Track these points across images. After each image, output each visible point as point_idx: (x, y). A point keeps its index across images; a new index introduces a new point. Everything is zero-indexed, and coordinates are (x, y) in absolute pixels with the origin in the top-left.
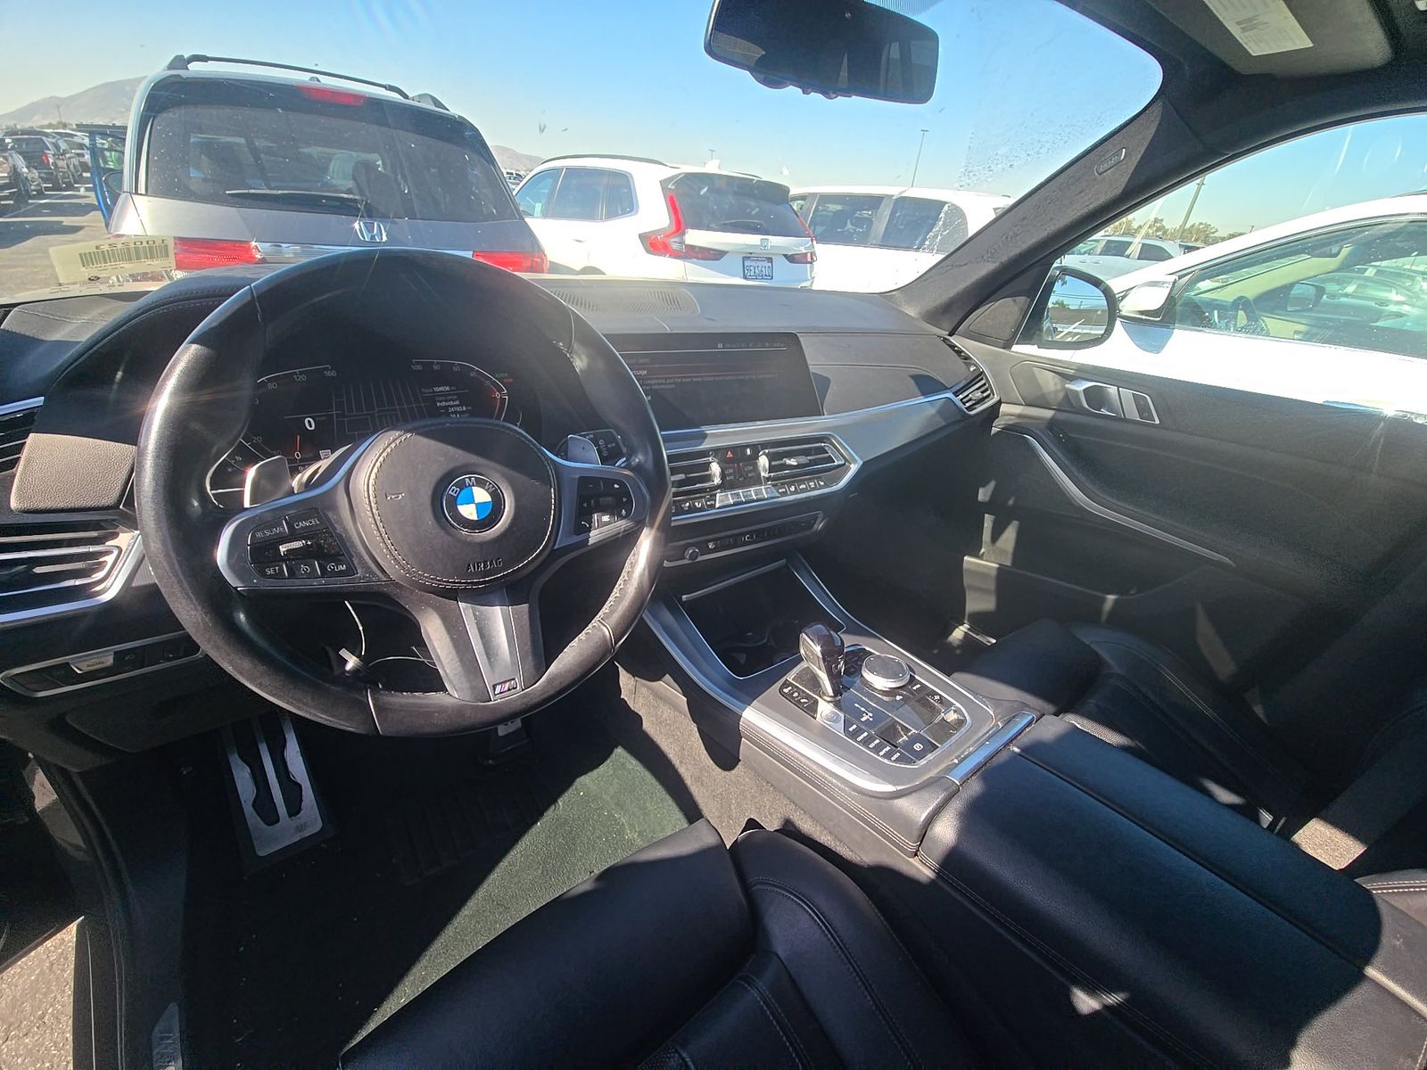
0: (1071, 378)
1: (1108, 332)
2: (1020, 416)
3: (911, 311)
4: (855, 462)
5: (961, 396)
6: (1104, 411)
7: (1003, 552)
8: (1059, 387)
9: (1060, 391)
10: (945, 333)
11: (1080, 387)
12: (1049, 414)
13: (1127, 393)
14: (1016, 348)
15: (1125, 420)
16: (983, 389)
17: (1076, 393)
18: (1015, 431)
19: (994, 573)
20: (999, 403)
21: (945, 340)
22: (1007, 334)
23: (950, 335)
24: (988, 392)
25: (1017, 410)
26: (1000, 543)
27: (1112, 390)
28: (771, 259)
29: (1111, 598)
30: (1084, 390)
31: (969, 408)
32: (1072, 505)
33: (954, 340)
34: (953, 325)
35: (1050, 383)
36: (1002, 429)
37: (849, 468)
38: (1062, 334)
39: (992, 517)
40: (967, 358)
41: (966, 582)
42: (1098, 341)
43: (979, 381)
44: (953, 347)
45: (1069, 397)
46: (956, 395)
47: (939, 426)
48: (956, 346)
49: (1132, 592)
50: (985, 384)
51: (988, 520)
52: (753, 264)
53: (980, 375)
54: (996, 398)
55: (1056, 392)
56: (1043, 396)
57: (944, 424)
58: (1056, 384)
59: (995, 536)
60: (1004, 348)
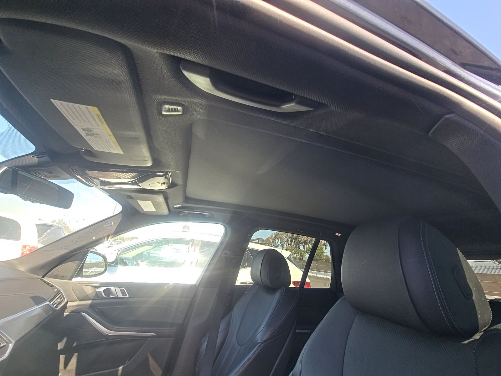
0: (98, 287)
1: (105, 270)
2: (77, 306)
3: (22, 269)
4: (11, 342)
5: (52, 303)
6: (111, 296)
8: (93, 291)
9: (94, 292)
10: (40, 277)
11: (101, 289)
12: (89, 302)
13: (118, 289)
14: (75, 279)
15: (118, 298)
16: (60, 298)
17: (100, 292)
18: (76, 312)
20: (67, 302)
21: (41, 280)
22: (70, 275)
23: (43, 277)
24: (62, 299)
25: (75, 303)
27: (113, 289)
29: (121, 368)
30: (103, 291)
31: (56, 307)
32: (103, 335)
33: (45, 279)
35: (89, 291)
36: (70, 313)
37: (8, 347)
38: (89, 272)
39: (64, 356)
40: (52, 286)
42: (103, 273)
43: (58, 295)
44: (45, 282)
45: (98, 294)
46: (50, 302)
47: (45, 317)
48: (47, 282)
49: (127, 362)
50: (60, 296)
51: (62, 358)
53: (59, 292)
54: (66, 300)
55: (92, 293)
56: (87, 295)
57: (46, 316)
58: (92, 290)
59: (66, 364)
60: (69, 280)
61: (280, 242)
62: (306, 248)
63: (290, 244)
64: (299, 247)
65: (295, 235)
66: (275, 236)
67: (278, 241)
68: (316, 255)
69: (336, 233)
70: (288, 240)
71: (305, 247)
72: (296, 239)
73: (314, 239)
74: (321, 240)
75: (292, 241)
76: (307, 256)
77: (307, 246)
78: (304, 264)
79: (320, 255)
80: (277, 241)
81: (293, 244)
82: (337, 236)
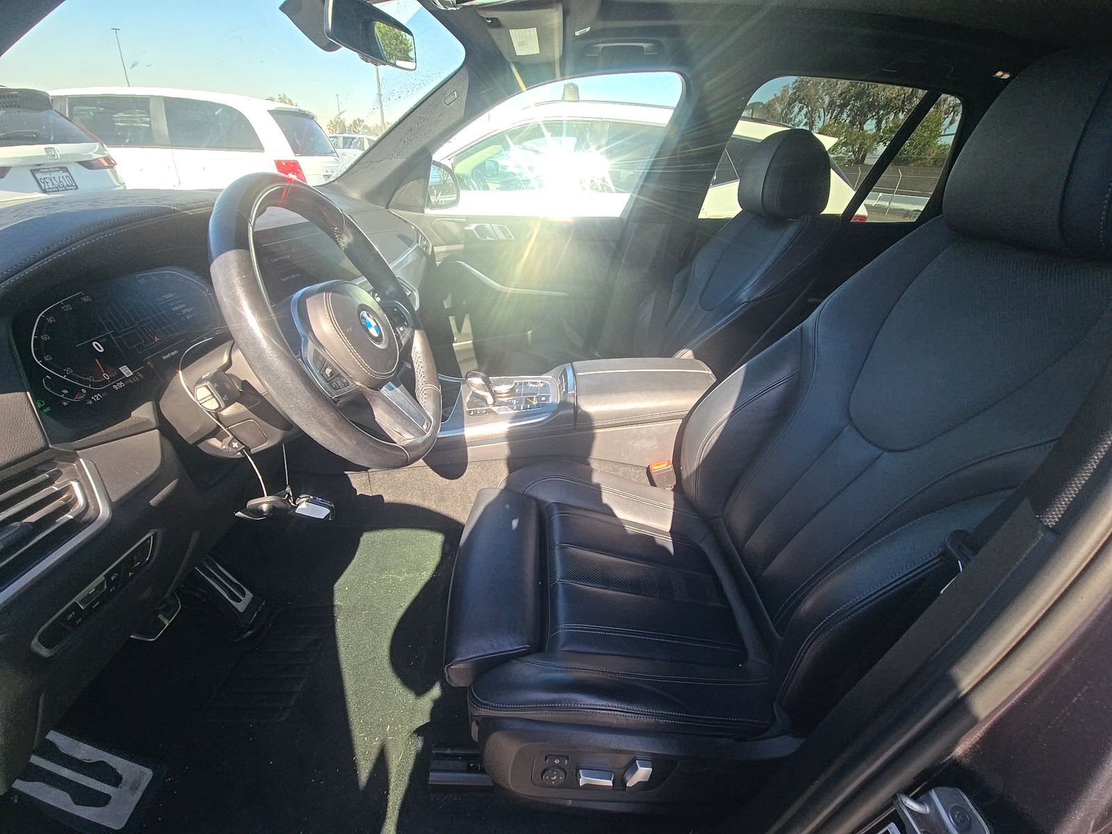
1: (458, 196)
2: (447, 252)
3: (355, 195)
6: (488, 238)
7: (466, 335)
8: (461, 230)
10: (384, 208)
11: (471, 227)
12: (461, 247)
14: (425, 211)
16: (424, 239)
17: (471, 231)
18: (451, 260)
19: (471, 346)
20: (433, 247)
21: (386, 212)
22: (420, 203)
23: (387, 208)
24: (427, 241)
25: (444, 248)
26: (463, 331)
27: (488, 226)
28: (66, 168)
29: (529, 332)
30: (475, 229)
33: (390, 211)
34: (386, 203)
35: (455, 229)
36: (441, 262)
37: (415, 296)
39: (453, 317)
40: (404, 221)
41: (458, 359)
42: (454, 203)
43: (420, 235)
45: (468, 233)
49: (536, 327)
51: (452, 320)
52: (47, 175)
53: (418, 231)
54: (430, 244)
55: (461, 233)
56: (454, 237)
58: (458, 229)
59: (460, 329)
60: (420, 212)
61: (805, 110)
62: (883, 126)
63: (836, 117)
64: (862, 124)
65: (862, 85)
66: (795, 94)
67: (800, 110)
68: (911, 145)
69: (997, 72)
70: (832, 103)
71: (884, 122)
72: (859, 96)
73: (921, 93)
74: (943, 96)
75: (843, 106)
76: (881, 149)
77: (892, 116)
78: (862, 175)
79: (924, 145)
80: (796, 109)
81: (845, 116)
82: (999, 79)
